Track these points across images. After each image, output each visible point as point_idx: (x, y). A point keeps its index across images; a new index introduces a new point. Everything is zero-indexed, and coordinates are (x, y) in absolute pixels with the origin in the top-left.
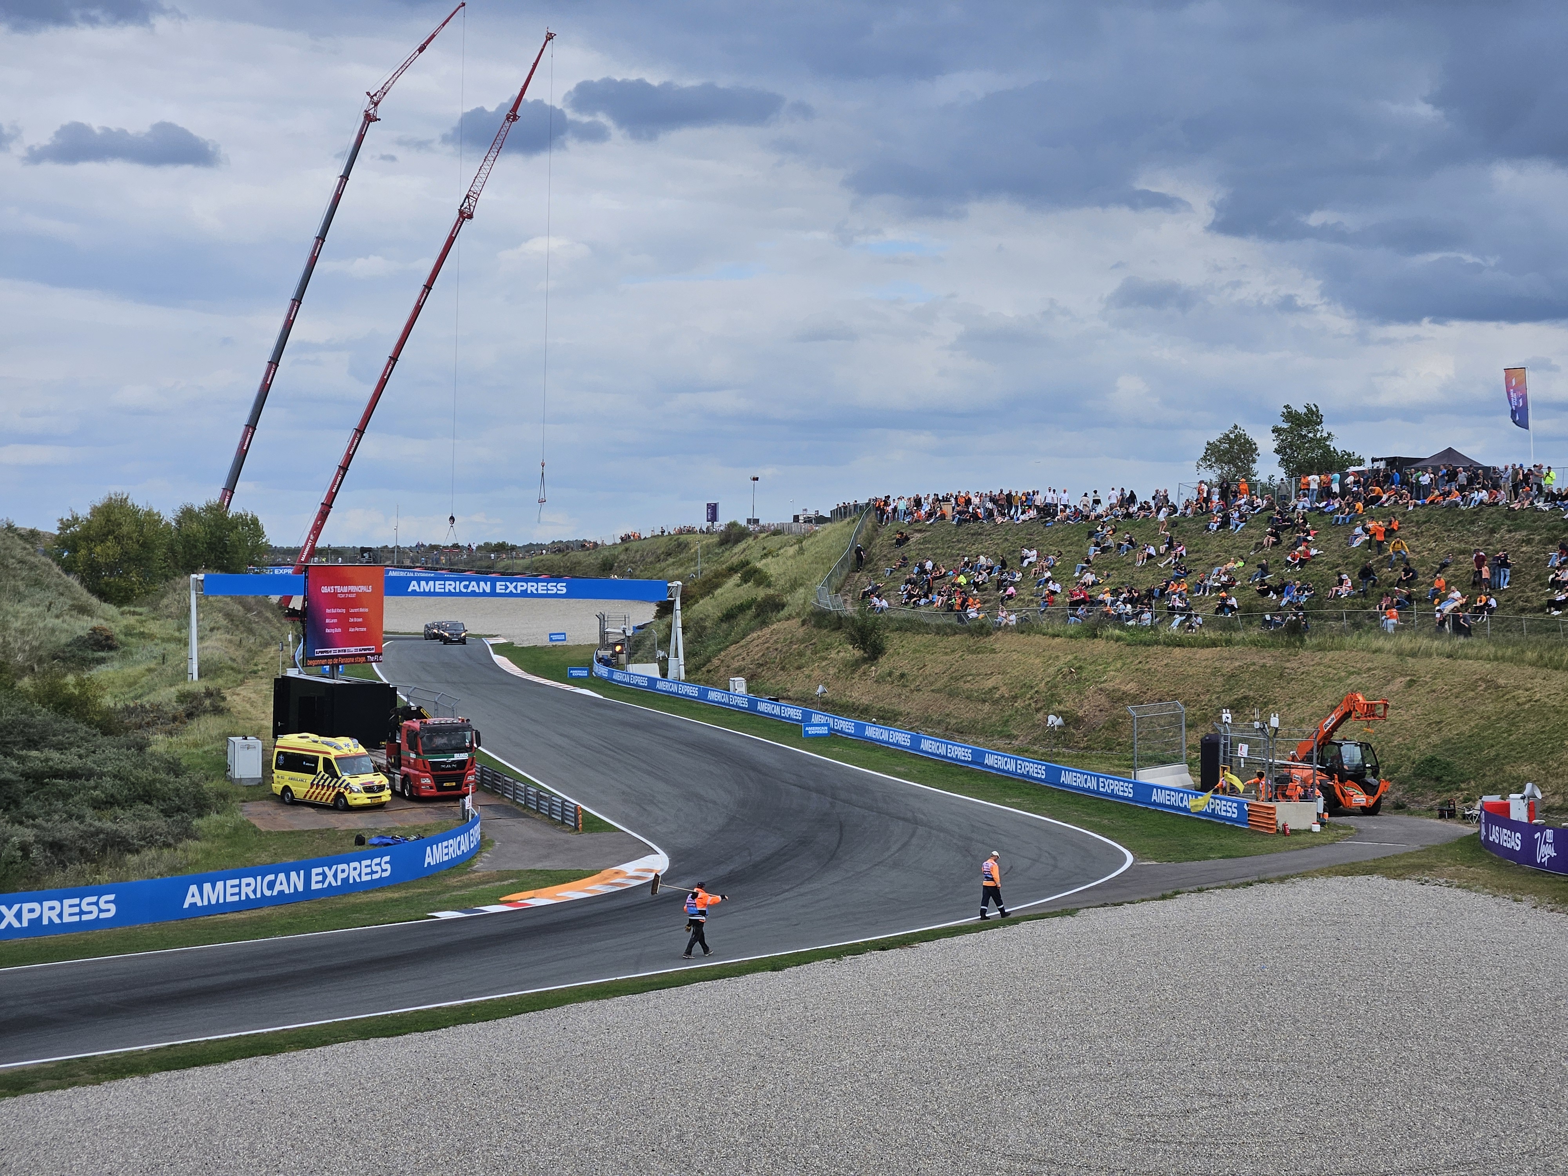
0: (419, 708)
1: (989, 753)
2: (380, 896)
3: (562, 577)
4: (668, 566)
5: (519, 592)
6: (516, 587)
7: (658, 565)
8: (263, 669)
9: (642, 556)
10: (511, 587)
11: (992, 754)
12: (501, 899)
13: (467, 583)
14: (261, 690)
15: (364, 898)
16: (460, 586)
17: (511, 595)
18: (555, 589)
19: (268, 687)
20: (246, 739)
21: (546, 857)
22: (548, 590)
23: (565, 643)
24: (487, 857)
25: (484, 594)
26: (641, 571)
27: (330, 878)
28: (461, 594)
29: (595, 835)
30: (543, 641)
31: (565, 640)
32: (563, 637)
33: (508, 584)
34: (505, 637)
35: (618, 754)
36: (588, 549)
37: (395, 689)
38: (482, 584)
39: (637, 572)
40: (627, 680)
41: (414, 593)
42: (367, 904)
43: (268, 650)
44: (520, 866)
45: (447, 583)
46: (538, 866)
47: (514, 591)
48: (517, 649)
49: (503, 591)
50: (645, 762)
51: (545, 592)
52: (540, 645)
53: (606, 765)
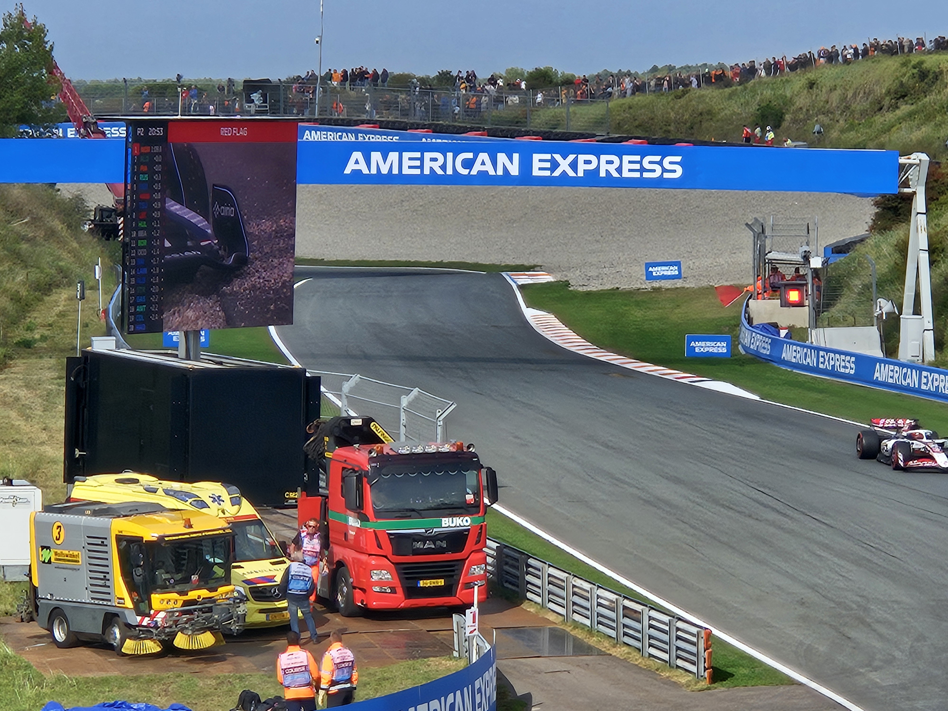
0: (367, 421)
3: (672, 142)
5: (581, 174)
6: (574, 166)
7: (879, 119)
8: (44, 338)
9: (844, 98)
10: (564, 165)
13: (470, 155)
14: (39, 382)
16: (454, 163)
17: (564, 180)
18: (658, 168)
19: (55, 374)
22: (642, 170)
23: (679, 283)
25: (505, 179)
26: (842, 131)
28: (455, 180)
29: (740, 692)
30: (632, 278)
31: (678, 277)
32: (673, 271)
33: (558, 157)
34: (550, 271)
36: (728, 84)
37: (316, 381)
38: (502, 158)
39: (834, 134)
40: (811, 361)
41: (358, 178)
43: (54, 297)
45: (428, 155)
47: (571, 173)
48: (576, 295)
49: (547, 173)
50: (849, 536)
51: (637, 175)
52: (624, 286)
53: (764, 542)
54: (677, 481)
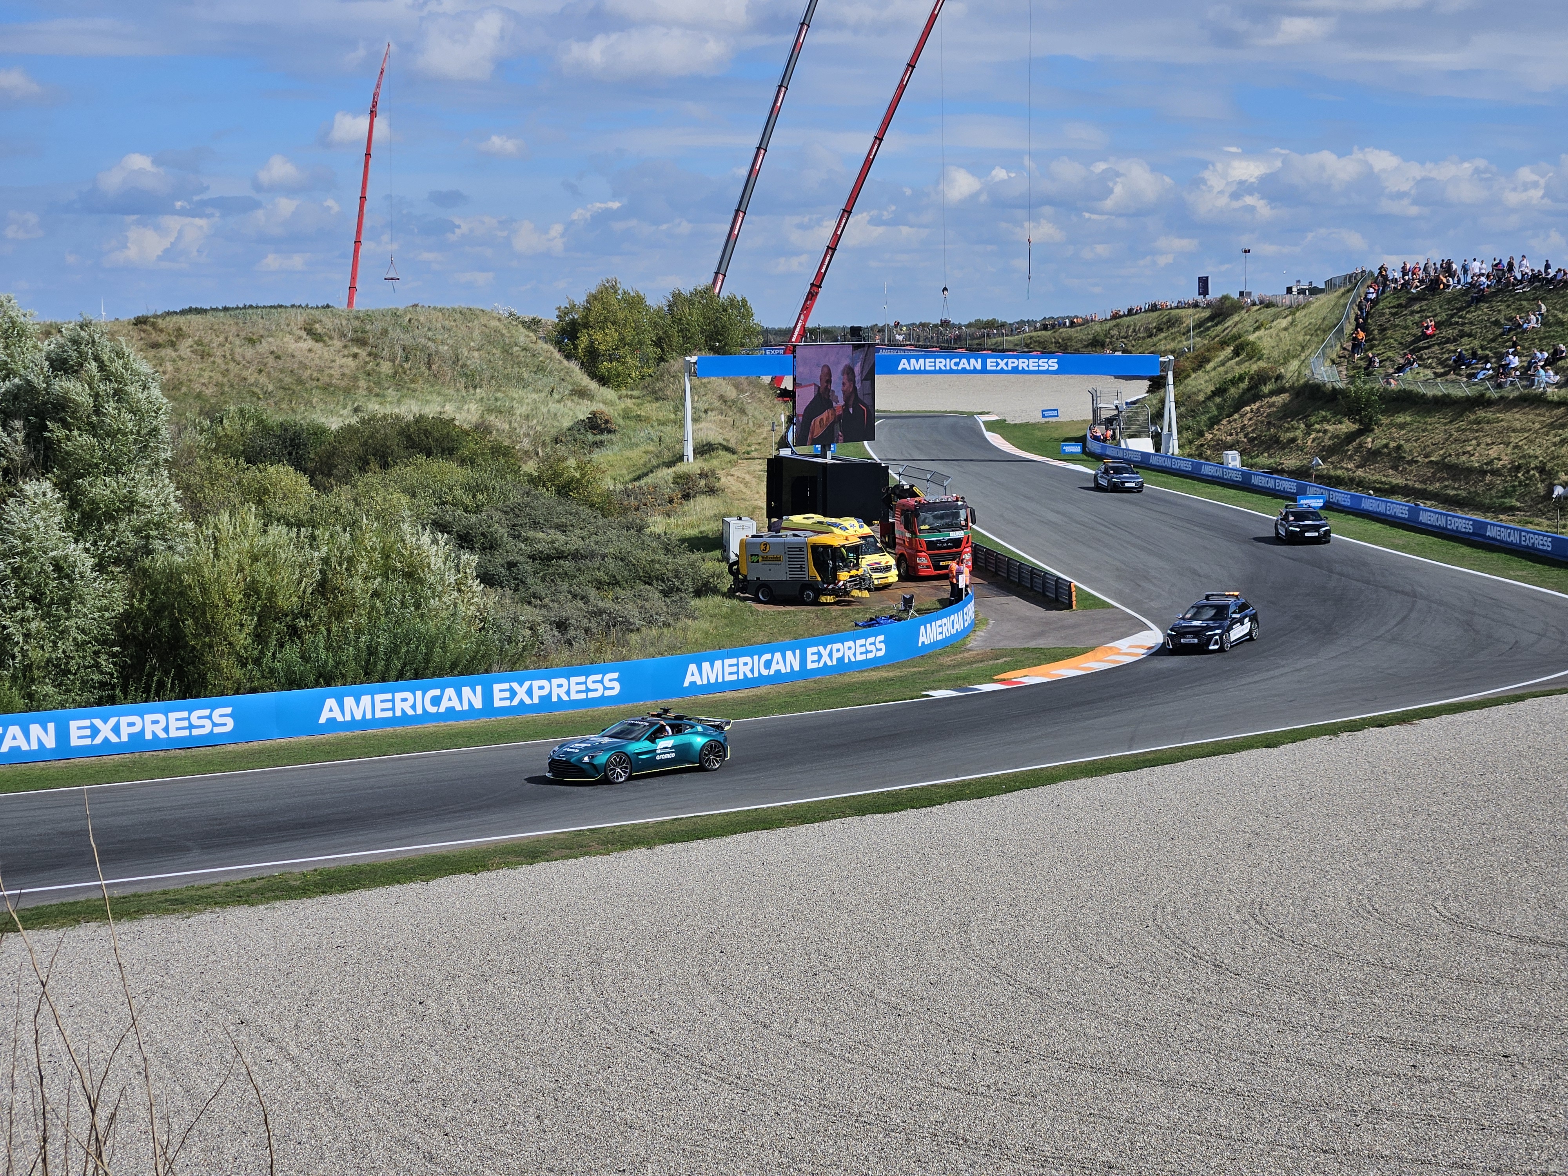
0: (912, 486)
1: (1491, 524)
2: (875, 675)
3: (1054, 353)
4: (1160, 340)
5: (1010, 368)
6: (1007, 364)
7: (1150, 340)
8: (756, 450)
9: (1134, 331)
10: (1002, 364)
11: (1495, 525)
12: (995, 678)
13: (958, 360)
14: (755, 471)
15: (859, 677)
16: (950, 364)
17: (1002, 371)
18: (1046, 365)
19: (762, 467)
20: (740, 519)
21: (1041, 634)
22: (1039, 366)
23: (1057, 419)
24: (981, 636)
25: (975, 371)
26: (1133, 346)
27: (825, 658)
28: (951, 371)
29: (1088, 612)
30: (1036, 417)
31: (1057, 416)
32: (1055, 413)
33: (999, 360)
34: (996, 415)
35: (1113, 530)
36: (1077, 325)
37: (887, 467)
38: (972, 361)
40: (1121, 455)
41: (905, 371)
42: (863, 683)
43: (761, 430)
44: (1015, 645)
45: (938, 360)
46: (1032, 644)
47: (1005, 368)
48: (1009, 425)
49: (994, 368)
50: (1139, 537)
51: (1036, 368)
52: (1032, 421)
53: (1099, 540)
54: (1058, 512)
